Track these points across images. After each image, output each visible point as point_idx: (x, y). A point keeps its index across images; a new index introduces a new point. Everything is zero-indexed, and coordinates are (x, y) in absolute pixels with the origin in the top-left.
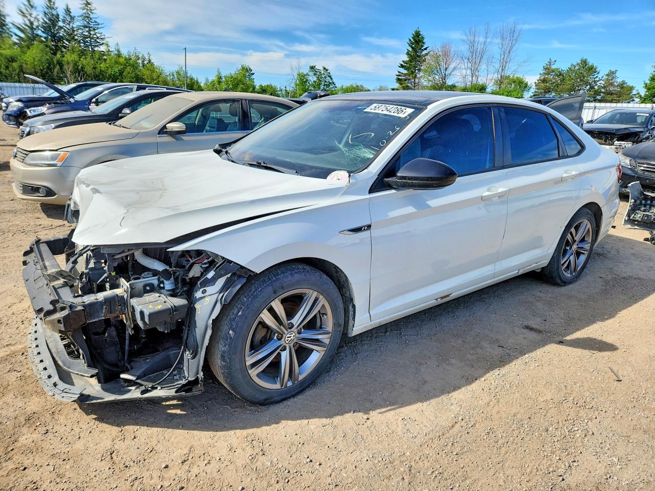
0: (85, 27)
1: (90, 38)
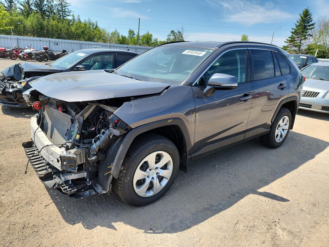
0: (60, 5)
1: (62, 11)
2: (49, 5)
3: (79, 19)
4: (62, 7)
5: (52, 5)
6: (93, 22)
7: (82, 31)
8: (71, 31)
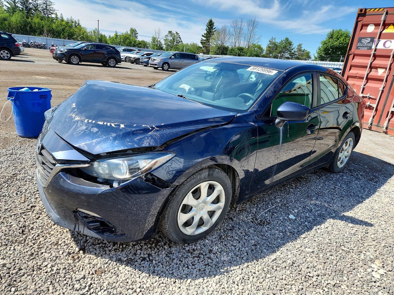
0: (44, 4)
1: (47, 9)
2: (35, 3)
3: (62, 18)
4: (47, 6)
5: (37, 3)
6: (75, 21)
7: (62, 29)
8: (52, 28)
